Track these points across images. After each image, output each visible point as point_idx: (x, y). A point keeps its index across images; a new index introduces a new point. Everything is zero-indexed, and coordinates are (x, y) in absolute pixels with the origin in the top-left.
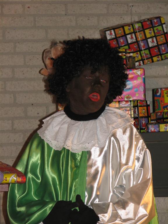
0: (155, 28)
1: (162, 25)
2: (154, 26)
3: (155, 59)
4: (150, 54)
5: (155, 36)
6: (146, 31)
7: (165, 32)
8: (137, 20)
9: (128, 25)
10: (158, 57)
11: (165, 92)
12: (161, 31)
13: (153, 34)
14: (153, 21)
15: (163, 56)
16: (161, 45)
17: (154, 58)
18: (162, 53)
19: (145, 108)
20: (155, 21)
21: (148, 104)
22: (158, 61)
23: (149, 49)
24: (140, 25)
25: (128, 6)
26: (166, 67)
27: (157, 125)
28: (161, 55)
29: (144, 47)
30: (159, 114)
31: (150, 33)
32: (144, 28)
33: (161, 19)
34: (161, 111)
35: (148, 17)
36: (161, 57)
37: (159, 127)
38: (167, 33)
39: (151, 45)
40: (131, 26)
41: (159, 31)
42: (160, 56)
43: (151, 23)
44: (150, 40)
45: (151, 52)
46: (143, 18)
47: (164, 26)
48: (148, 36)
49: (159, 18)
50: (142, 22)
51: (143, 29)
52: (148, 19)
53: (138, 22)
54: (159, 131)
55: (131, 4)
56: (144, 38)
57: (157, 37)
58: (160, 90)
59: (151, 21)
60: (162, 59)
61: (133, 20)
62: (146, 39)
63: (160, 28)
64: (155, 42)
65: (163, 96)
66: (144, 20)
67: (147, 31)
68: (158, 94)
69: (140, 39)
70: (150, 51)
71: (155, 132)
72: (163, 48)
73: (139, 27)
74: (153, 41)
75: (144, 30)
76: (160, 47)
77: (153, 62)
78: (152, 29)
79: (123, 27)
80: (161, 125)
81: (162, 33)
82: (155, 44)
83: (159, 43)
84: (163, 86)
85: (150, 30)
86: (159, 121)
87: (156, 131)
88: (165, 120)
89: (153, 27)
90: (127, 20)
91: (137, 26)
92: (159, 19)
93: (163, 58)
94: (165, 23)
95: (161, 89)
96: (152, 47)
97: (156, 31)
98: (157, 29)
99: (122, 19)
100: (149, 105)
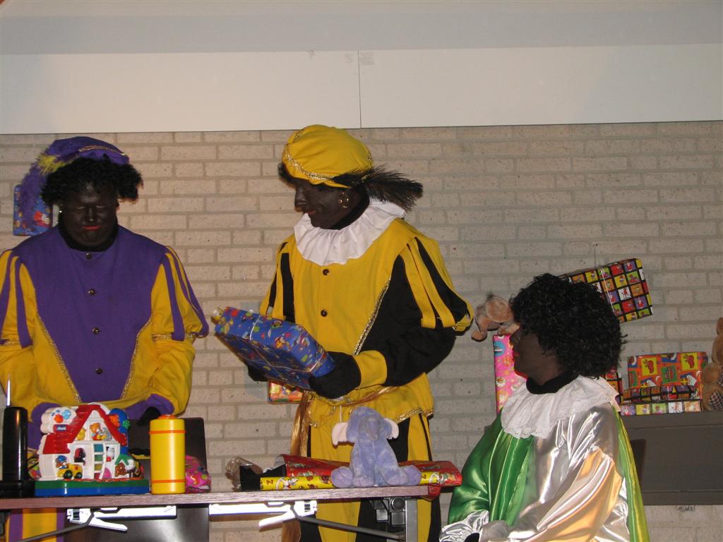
0: (628, 275)
1: (637, 270)
2: (626, 271)
3: (629, 316)
4: (622, 310)
5: (629, 286)
6: (615, 278)
7: (642, 279)
8: (603, 264)
9: (591, 271)
10: (633, 315)
11: (643, 360)
12: (636, 278)
13: (625, 283)
14: (625, 265)
15: (640, 313)
16: (637, 297)
17: (627, 315)
18: (638, 308)
19: (616, 382)
20: (629, 264)
21: (620, 377)
22: (633, 319)
23: (620, 302)
24: (607, 270)
25: (590, 245)
26: (644, 327)
27: (632, 407)
28: (637, 311)
29: (613, 300)
30: (635, 390)
31: (621, 281)
32: (614, 274)
33: (637, 261)
34: (636, 386)
35: (619, 260)
36: (638, 313)
37: (635, 408)
38: (645, 281)
39: (622, 298)
40: (595, 272)
41: (633, 279)
42: (635, 313)
43: (623, 267)
44: (621, 291)
45: (624, 307)
46: (611, 261)
47: (641, 271)
48: (618, 285)
49: (634, 260)
50: (610, 267)
51: (612, 275)
52: (618, 263)
53: (604, 267)
54: (636, 415)
55: (594, 243)
56: (613, 288)
57: (632, 287)
58: (635, 358)
59: (623, 265)
60: (639, 317)
61: (597, 264)
62: (616, 289)
63: (635, 274)
64: (629, 293)
65: (641, 367)
66: (613, 263)
67: (617, 279)
68: (634, 364)
69: (607, 289)
70: (621, 306)
71: (631, 416)
72: (640, 302)
73: (606, 273)
74: (626, 293)
75: (612, 278)
76: (636, 300)
77: (626, 320)
78: (624, 275)
79: (584, 273)
80: (638, 406)
81: (638, 280)
82: (629, 296)
83: (634, 295)
84: (640, 353)
85: (622, 277)
86: (635, 401)
87: (631, 414)
88: (643, 399)
89: (625, 273)
90: (590, 264)
91: (603, 272)
92: (633, 262)
93: (640, 315)
94: (641, 268)
95: (637, 357)
96: (624, 301)
97: (629, 279)
98: (631, 276)
99: (582, 263)
100: (621, 379)
